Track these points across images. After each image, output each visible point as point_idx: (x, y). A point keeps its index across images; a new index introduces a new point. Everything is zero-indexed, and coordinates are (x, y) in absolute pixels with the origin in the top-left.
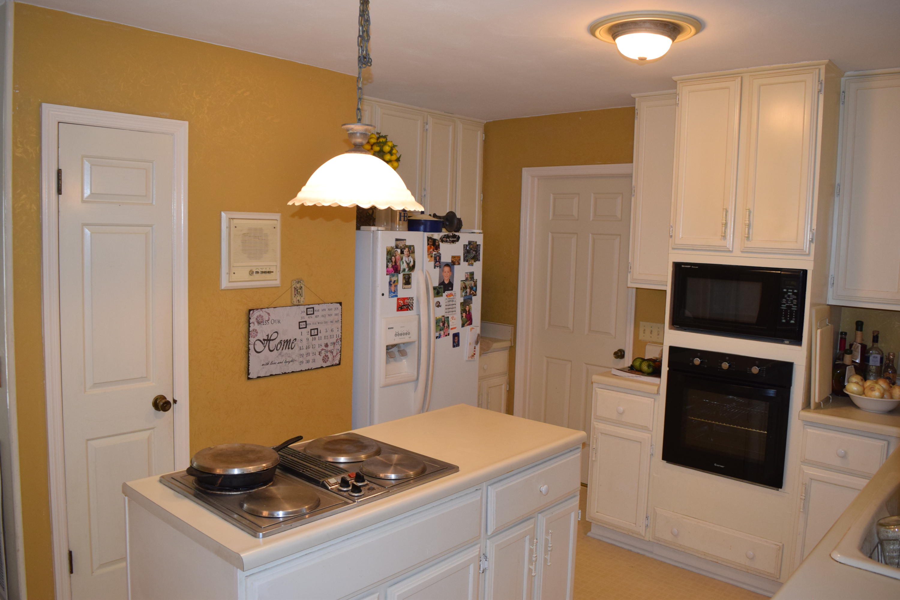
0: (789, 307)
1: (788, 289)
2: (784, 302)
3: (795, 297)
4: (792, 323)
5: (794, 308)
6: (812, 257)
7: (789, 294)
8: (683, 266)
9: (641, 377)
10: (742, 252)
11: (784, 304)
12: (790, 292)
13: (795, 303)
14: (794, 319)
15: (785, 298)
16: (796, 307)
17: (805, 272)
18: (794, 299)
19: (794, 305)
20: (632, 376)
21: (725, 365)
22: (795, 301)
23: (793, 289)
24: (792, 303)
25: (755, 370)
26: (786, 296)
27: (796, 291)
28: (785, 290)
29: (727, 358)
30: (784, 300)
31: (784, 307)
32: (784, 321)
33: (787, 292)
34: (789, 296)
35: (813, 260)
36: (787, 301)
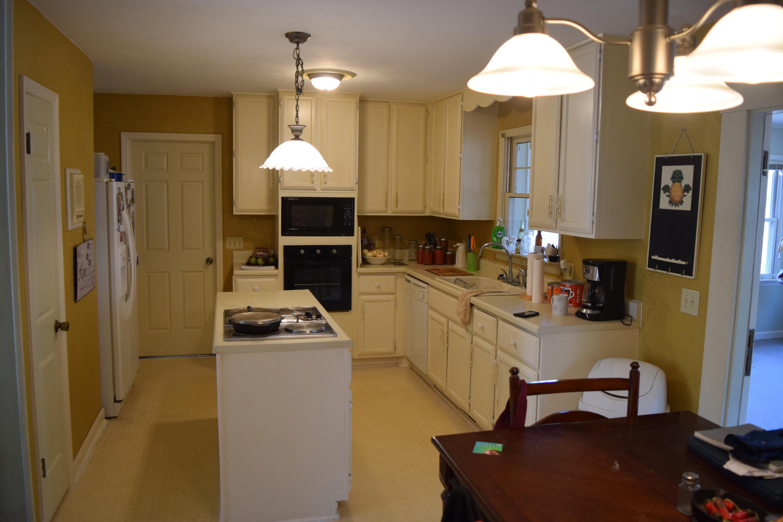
0: (348, 217)
1: (346, 208)
2: (345, 215)
3: (350, 212)
4: (350, 225)
5: (350, 217)
6: (357, 191)
7: (347, 210)
8: (289, 199)
9: (262, 267)
10: (322, 190)
11: (345, 216)
12: (348, 209)
13: (350, 215)
14: (350, 223)
15: (346, 213)
16: (351, 217)
17: (354, 199)
18: (350, 213)
19: (350, 216)
20: (256, 268)
21: (318, 251)
22: (351, 214)
23: (349, 208)
24: (349, 215)
25: (334, 251)
26: (346, 212)
27: (350, 209)
28: (345, 209)
29: (318, 248)
30: (345, 214)
31: (345, 217)
32: (345, 224)
33: (347, 209)
34: (347, 211)
35: (357, 192)
36: (347, 214)
